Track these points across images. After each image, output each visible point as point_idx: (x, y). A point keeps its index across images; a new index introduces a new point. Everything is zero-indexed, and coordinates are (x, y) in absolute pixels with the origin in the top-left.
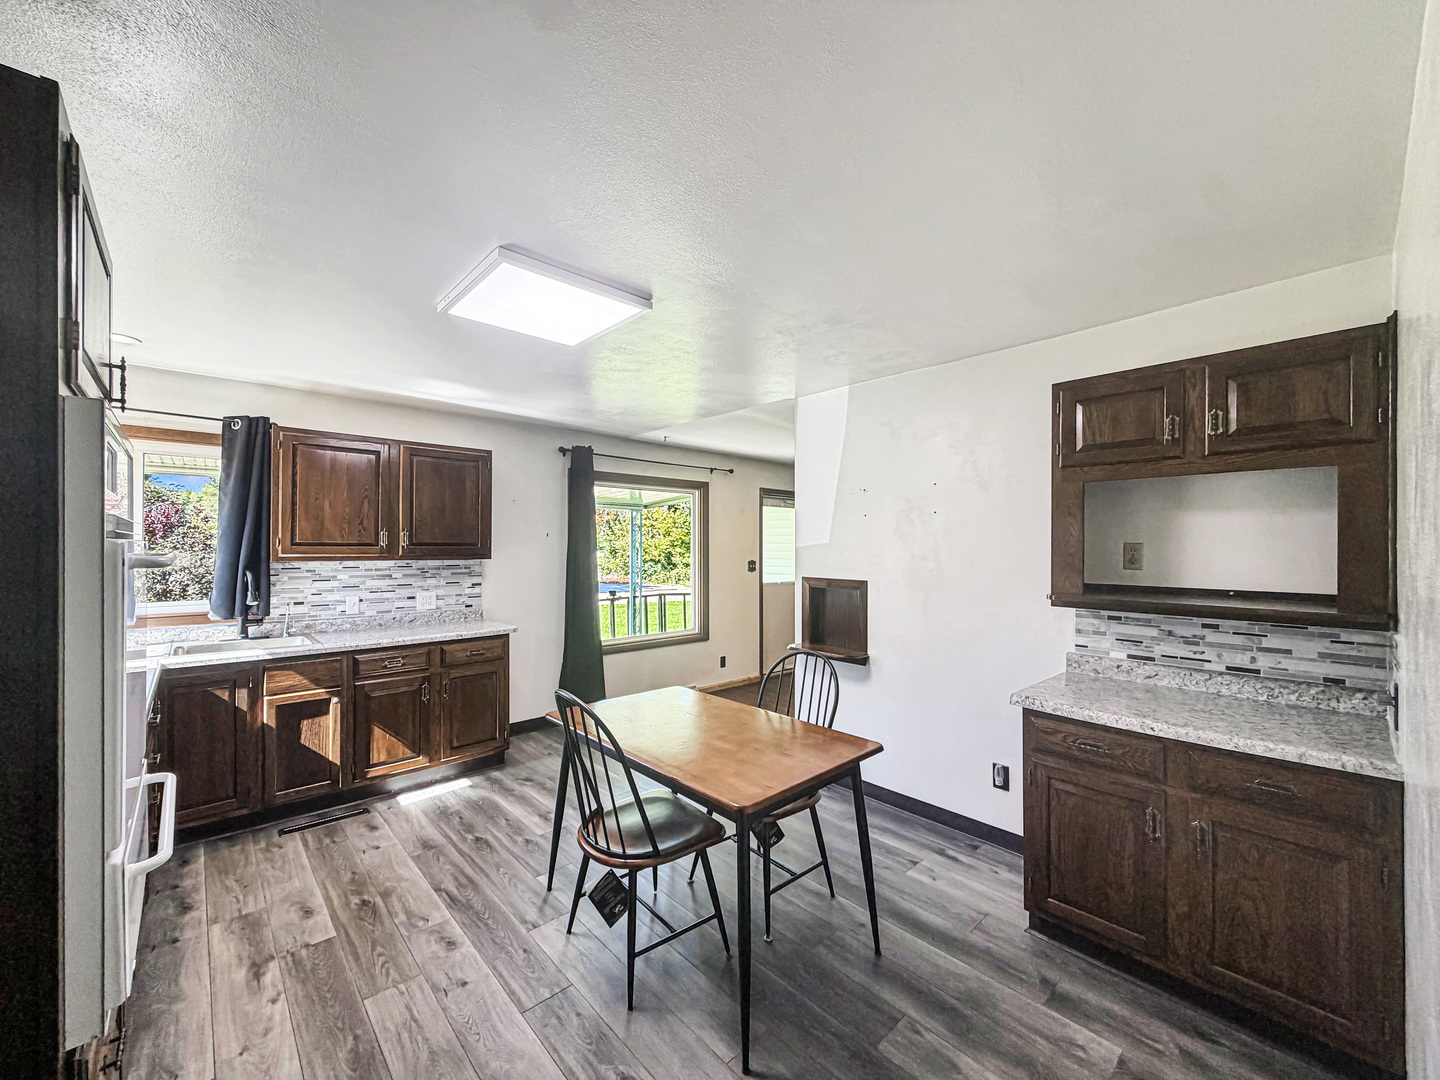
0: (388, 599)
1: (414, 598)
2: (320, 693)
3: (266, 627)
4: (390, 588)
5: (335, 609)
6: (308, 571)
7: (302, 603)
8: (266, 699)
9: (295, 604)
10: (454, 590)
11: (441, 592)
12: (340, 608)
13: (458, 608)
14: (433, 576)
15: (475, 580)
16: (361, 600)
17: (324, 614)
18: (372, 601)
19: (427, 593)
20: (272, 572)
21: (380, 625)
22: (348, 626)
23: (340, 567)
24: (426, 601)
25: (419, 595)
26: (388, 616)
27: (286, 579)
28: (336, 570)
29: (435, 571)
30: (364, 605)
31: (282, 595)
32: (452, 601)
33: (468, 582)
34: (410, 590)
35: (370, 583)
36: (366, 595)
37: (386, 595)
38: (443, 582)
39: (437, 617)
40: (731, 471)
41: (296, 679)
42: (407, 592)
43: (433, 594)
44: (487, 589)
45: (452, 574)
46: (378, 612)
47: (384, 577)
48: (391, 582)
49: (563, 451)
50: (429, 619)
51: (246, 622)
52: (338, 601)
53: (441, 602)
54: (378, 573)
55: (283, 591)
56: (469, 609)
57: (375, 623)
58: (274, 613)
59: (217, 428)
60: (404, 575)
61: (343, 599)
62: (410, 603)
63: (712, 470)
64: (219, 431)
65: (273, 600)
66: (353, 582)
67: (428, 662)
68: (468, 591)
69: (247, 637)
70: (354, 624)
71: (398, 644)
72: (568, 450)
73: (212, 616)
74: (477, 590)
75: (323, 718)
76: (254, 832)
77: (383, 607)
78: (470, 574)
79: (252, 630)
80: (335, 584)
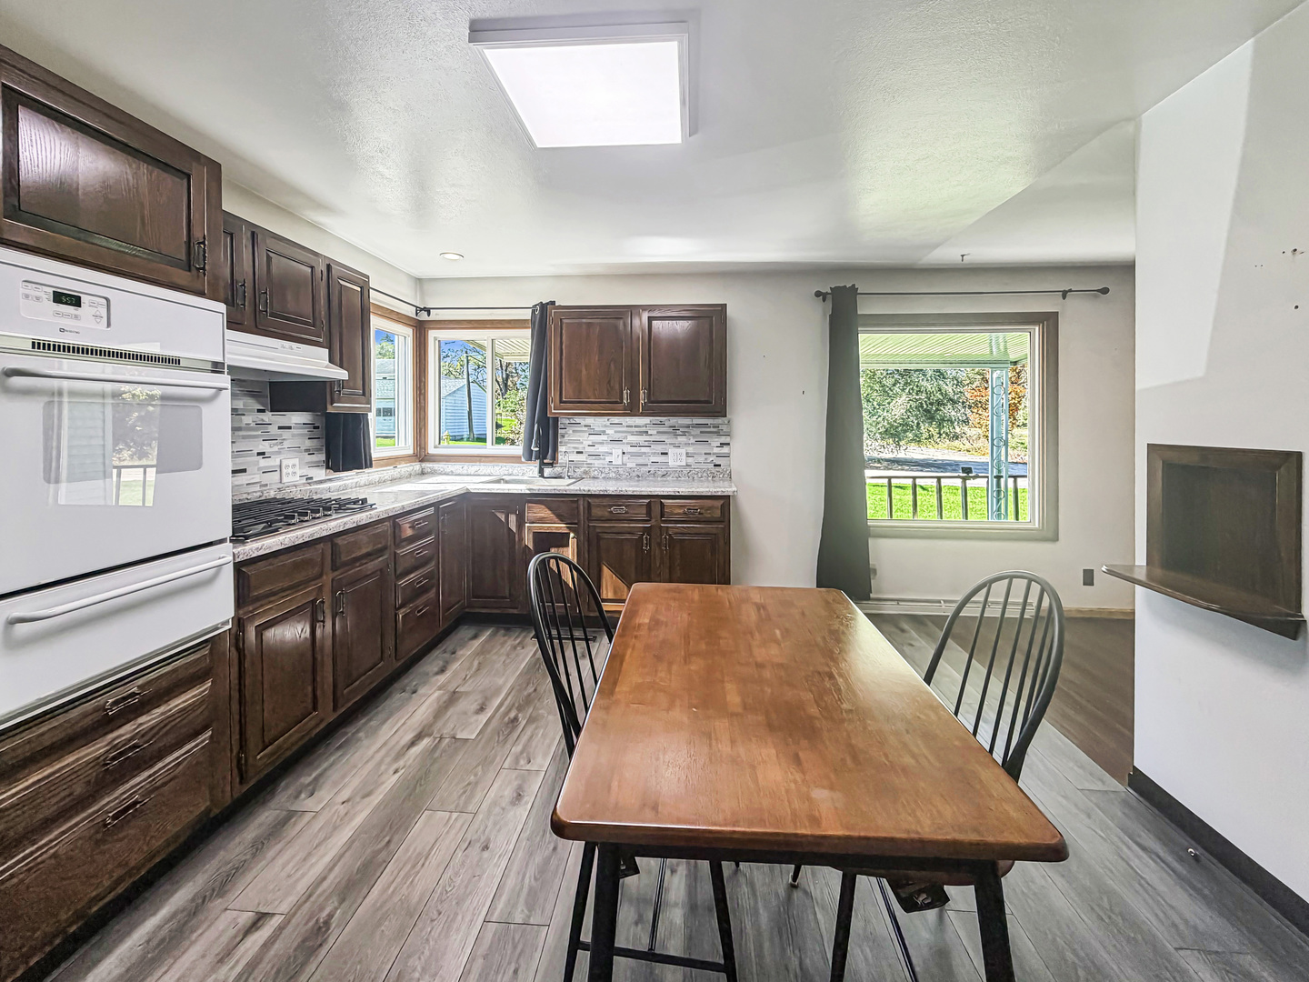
0: (645, 453)
1: (667, 454)
2: (561, 527)
3: (558, 470)
4: (646, 444)
5: (605, 459)
6: (586, 426)
7: (582, 453)
8: (527, 525)
9: (577, 453)
10: (703, 449)
11: (690, 450)
12: (608, 459)
13: (705, 466)
14: (684, 434)
15: (723, 440)
16: (624, 453)
17: (597, 463)
18: (633, 455)
19: (678, 450)
20: (560, 426)
21: (638, 476)
22: (614, 475)
23: (608, 423)
24: (676, 458)
25: (671, 451)
26: (644, 469)
27: (571, 432)
28: (606, 426)
29: (686, 430)
30: (626, 457)
31: (569, 445)
32: (701, 459)
33: (716, 441)
34: (664, 446)
35: (631, 438)
36: (628, 449)
37: (644, 449)
38: (692, 441)
39: (687, 473)
40: (1105, 291)
41: (545, 513)
42: (660, 448)
43: (683, 451)
44: (737, 449)
45: (701, 432)
46: (637, 465)
47: (641, 433)
48: (648, 438)
49: (818, 294)
50: (679, 475)
51: (542, 465)
52: (607, 453)
53: (690, 460)
54: (637, 429)
55: (570, 441)
56: (717, 468)
57: (634, 474)
58: (561, 458)
59: (527, 315)
60: (658, 432)
61: (610, 451)
62: (661, 459)
63: (1064, 294)
64: (528, 317)
65: (561, 449)
66: (617, 436)
67: (649, 513)
68: (716, 450)
69: (542, 476)
70: (617, 473)
71: (622, 493)
72: (827, 293)
73: (523, 460)
74: (725, 450)
75: (565, 549)
76: (508, 630)
77: (640, 460)
78: (718, 434)
79: (547, 471)
80: (604, 437)
